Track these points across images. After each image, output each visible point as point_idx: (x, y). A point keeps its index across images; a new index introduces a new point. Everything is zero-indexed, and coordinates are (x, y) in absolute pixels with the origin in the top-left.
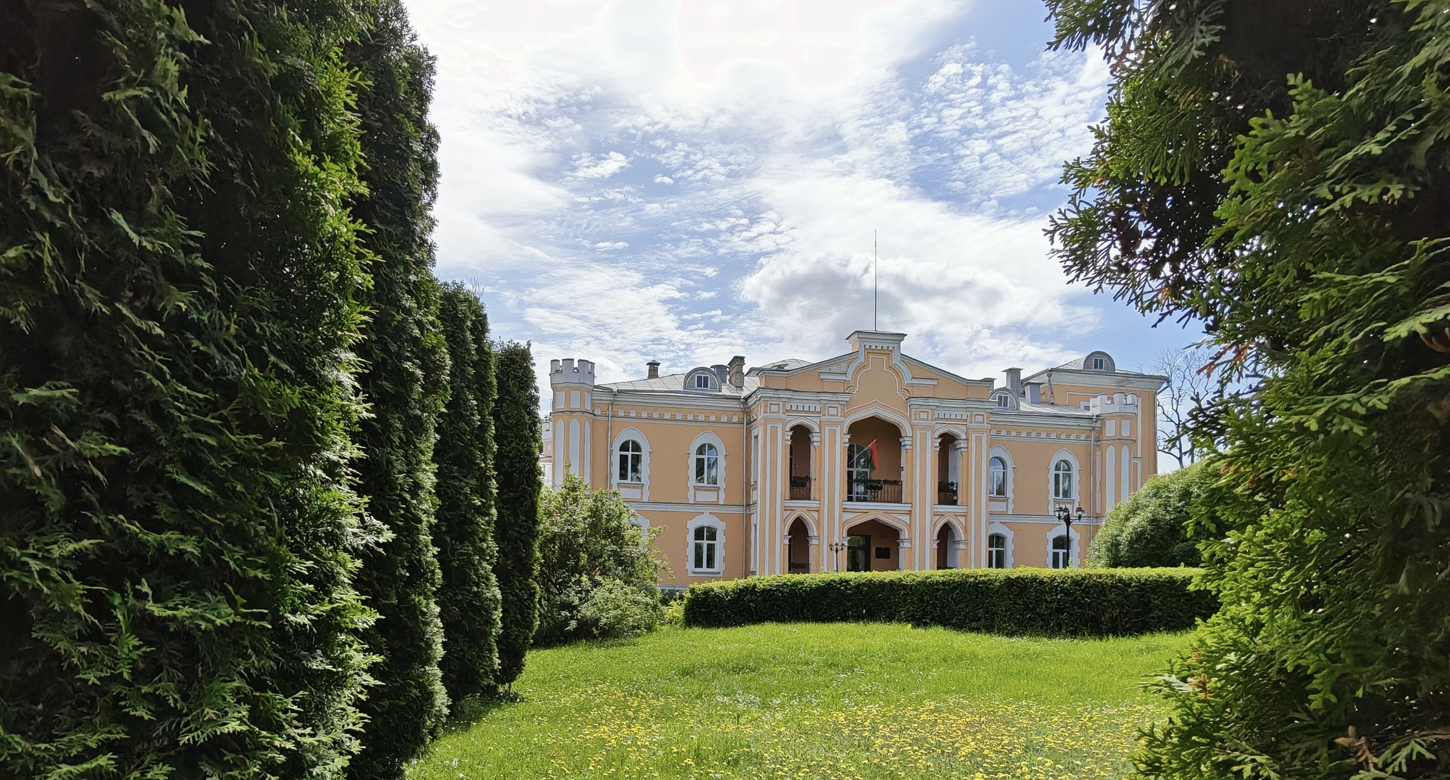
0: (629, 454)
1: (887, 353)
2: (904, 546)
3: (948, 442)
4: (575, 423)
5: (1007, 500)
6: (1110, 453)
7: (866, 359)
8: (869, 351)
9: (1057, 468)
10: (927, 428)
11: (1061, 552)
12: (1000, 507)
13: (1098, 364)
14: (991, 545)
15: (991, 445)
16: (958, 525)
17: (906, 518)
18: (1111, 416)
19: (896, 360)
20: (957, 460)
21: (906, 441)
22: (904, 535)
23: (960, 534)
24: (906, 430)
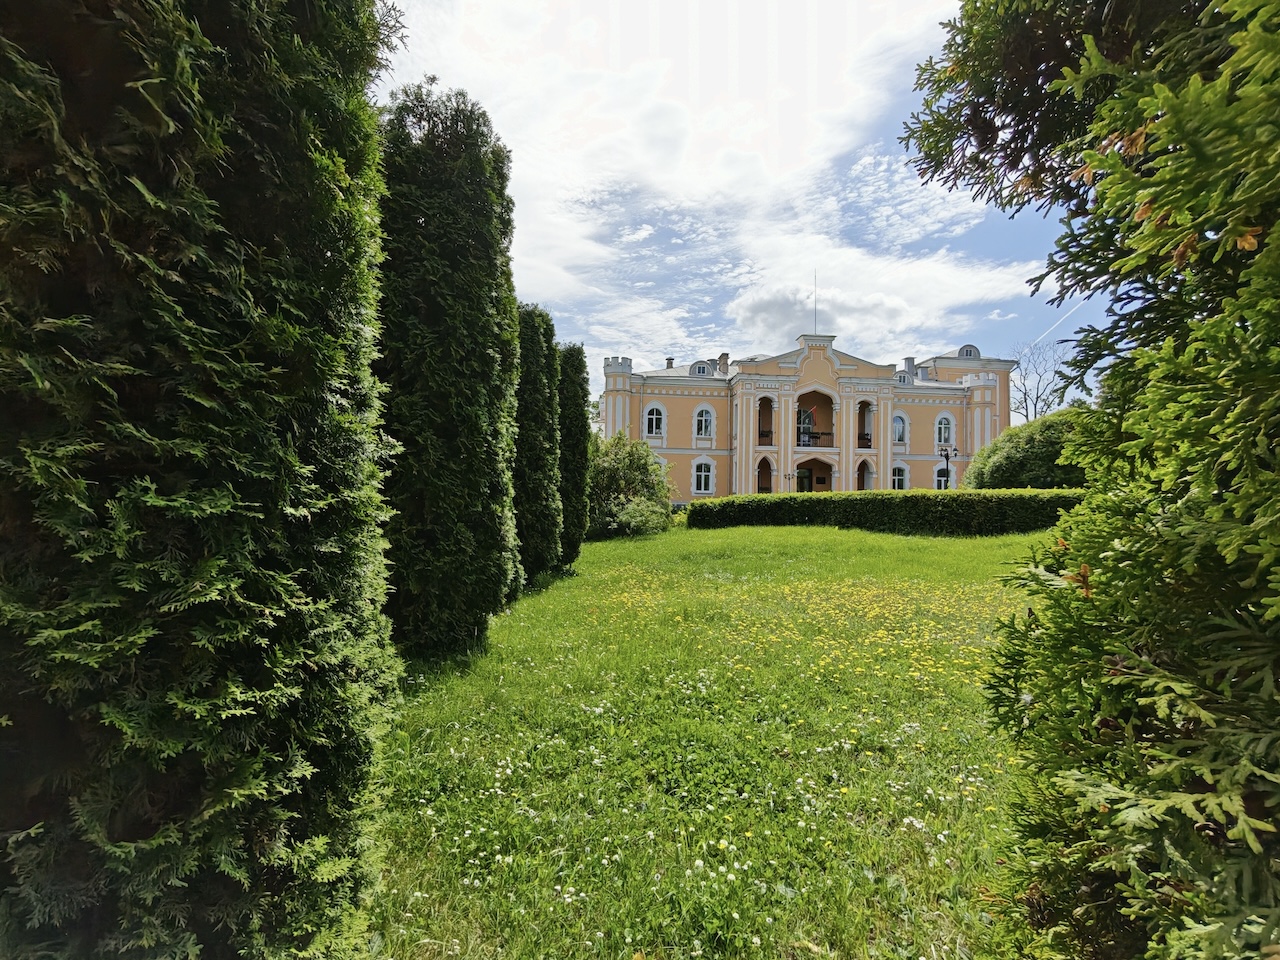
0: (654, 417)
1: (823, 349)
2: (835, 476)
3: (864, 407)
4: (619, 398)
5: (905, 445)
6: (977, 412)
7: (810, 353)
8: (811, 348)
9: (940, 423)
10: (849, 398)
11: (943, 479)
12: (900, 449)
13: (969, 353)
14: (894, 475)
15: (894, 407)
16: (871, 461)
17: (836, 458)
18: (978, 388)
19: (829, 353)
20: (871, 419)
21: (836, 407)
22: (835, 468)
23: (873, 468)
24: (836, 399)
